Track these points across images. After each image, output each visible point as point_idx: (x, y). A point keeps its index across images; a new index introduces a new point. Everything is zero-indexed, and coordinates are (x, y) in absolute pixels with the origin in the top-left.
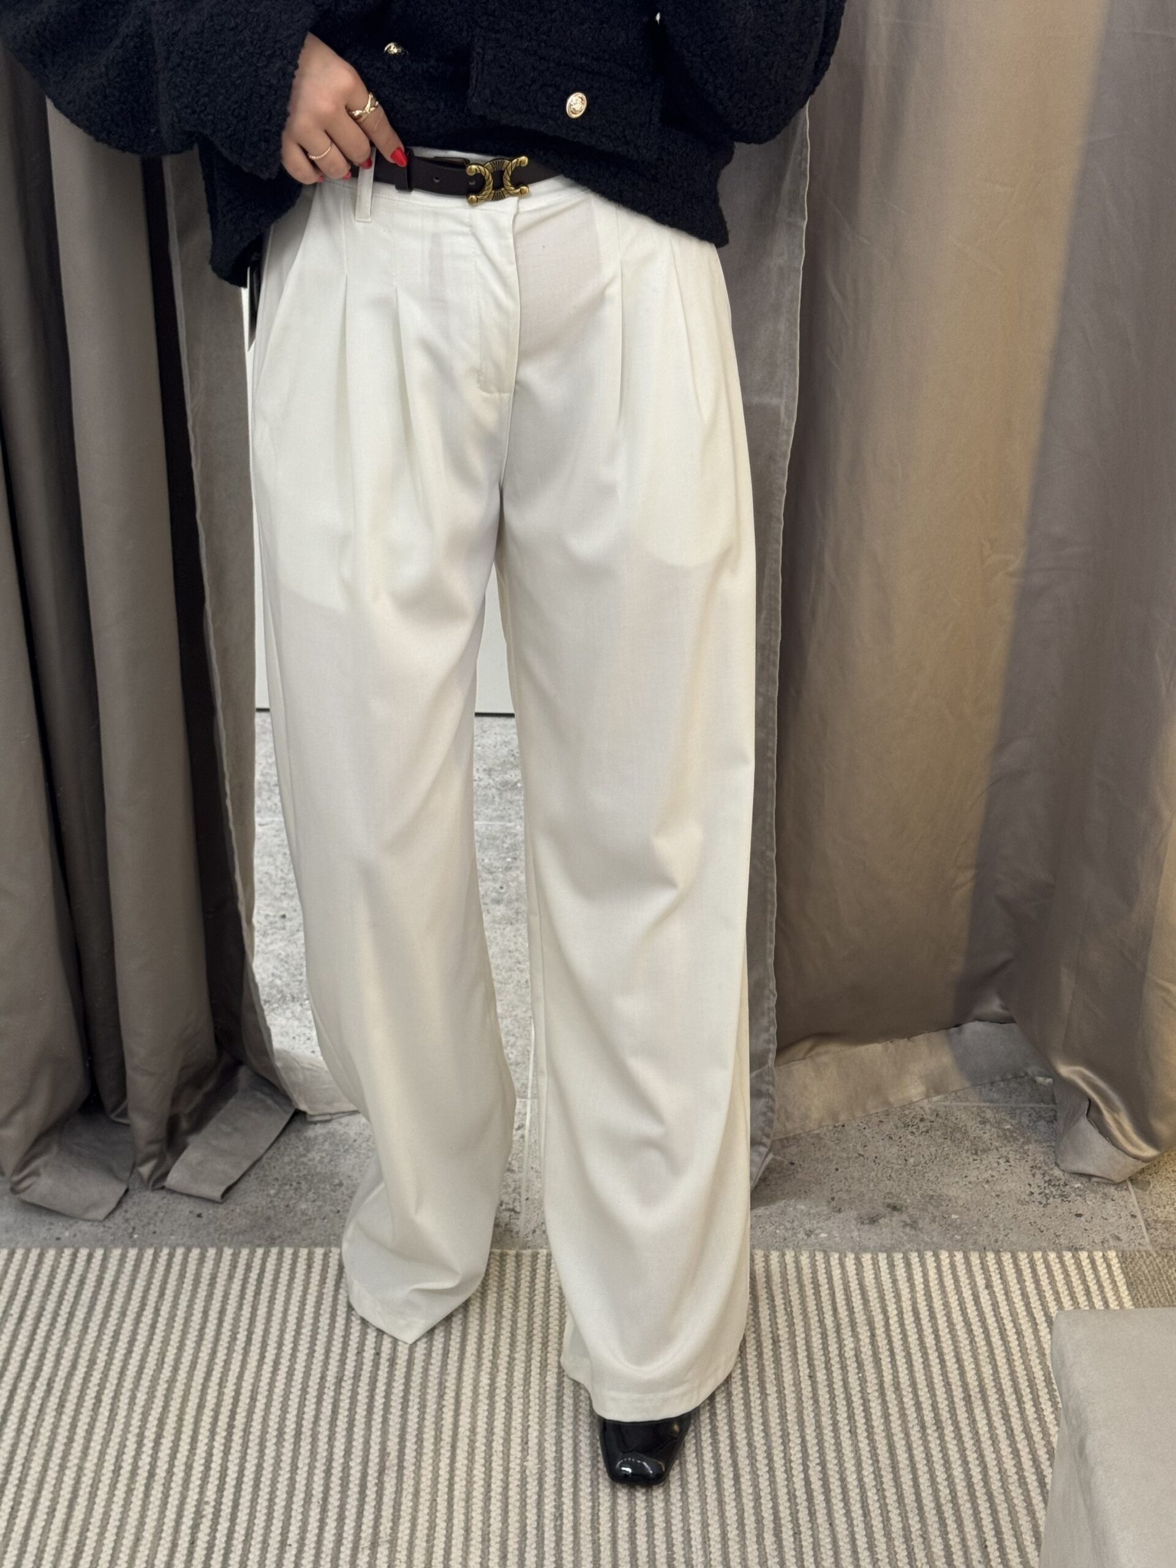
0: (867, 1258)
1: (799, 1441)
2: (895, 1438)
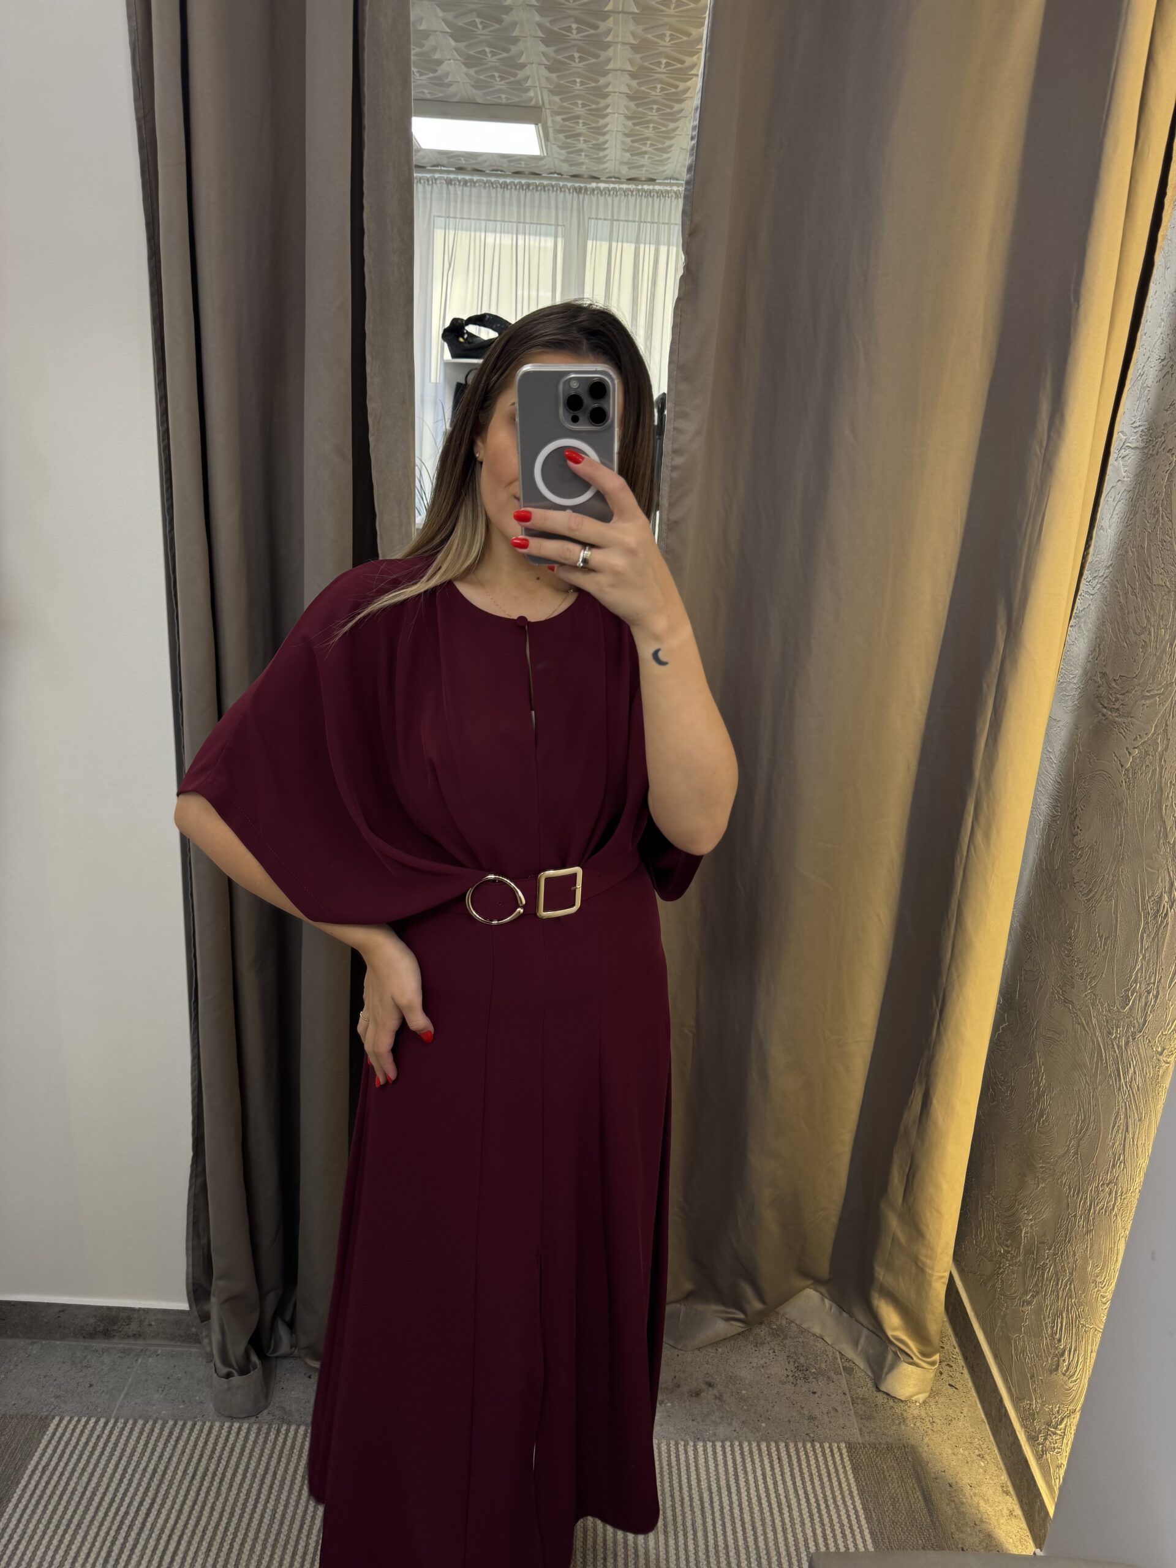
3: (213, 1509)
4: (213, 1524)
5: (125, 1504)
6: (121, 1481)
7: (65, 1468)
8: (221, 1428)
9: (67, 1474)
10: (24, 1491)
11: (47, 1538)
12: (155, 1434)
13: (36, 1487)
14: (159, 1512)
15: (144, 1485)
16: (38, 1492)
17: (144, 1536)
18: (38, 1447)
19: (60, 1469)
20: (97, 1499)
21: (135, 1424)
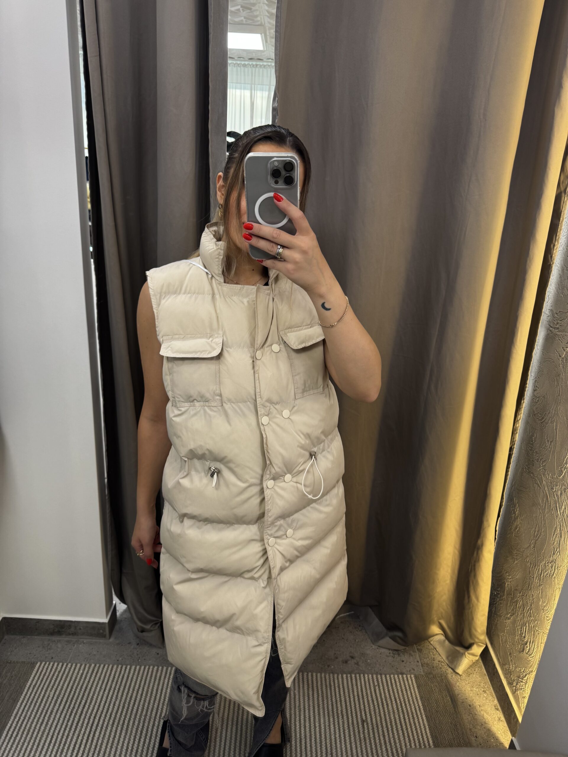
0: (345, 676)
1: (325, 745)
2: (353, 744)
3: (114, 705)
4: (115, 711)
5: (73, 703)
6: (70, 692)
7: (43, 686)
8: (117, 667)
9: (45, 688)
10: (25, 697)
11: (37, 719)
12: (86, 670)
13: (30, 695)
14: (89, 706)
15: (81, 694)
16: (32, 697)
17: (82, 717)
18: (31, 676)
19: (41, 686)
20: (59, 700)
21: (76, 666)
